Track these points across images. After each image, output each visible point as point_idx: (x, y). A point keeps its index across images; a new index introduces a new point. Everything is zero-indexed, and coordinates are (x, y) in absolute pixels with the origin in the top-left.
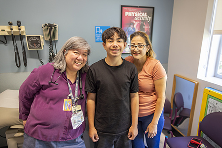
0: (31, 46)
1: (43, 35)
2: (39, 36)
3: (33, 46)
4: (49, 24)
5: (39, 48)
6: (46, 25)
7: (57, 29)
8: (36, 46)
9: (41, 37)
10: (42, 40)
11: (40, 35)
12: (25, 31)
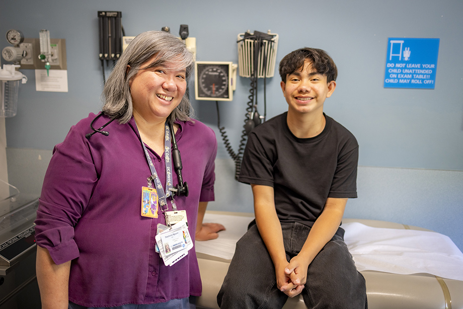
0: (205, 90)
1: (237, 62)
2: (227, 66)
3: (209, 89)
4: (256, 32)
5: (222, 96)
6: (247, 35)
7: (275, 46)
8: (217, 90)
9: (232, 66)
10: (233, 76)
11: (230, 63)
12: (194, 51)
